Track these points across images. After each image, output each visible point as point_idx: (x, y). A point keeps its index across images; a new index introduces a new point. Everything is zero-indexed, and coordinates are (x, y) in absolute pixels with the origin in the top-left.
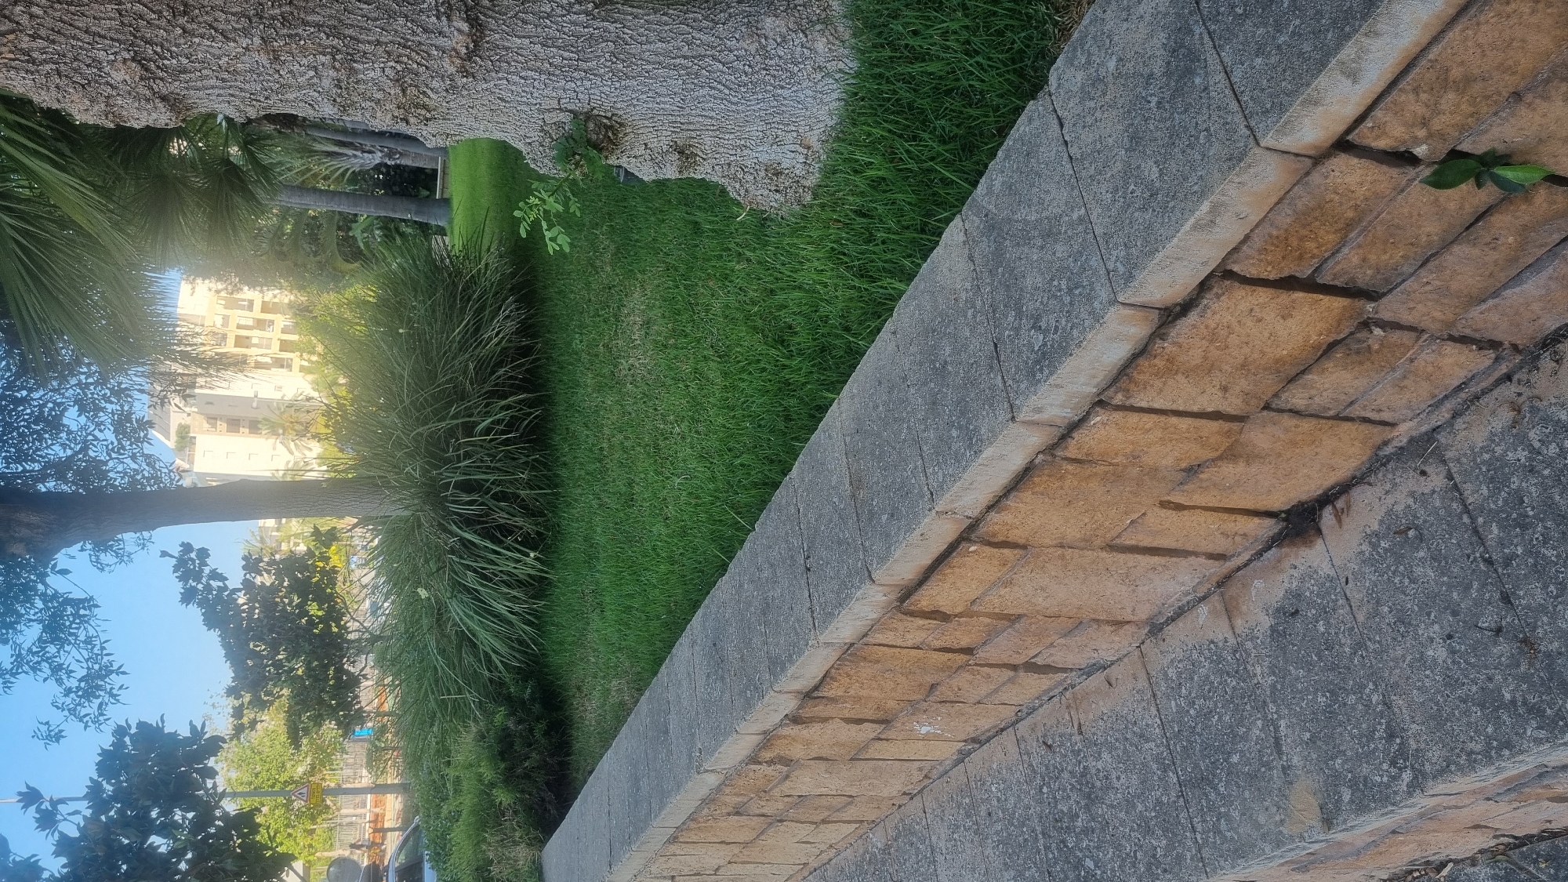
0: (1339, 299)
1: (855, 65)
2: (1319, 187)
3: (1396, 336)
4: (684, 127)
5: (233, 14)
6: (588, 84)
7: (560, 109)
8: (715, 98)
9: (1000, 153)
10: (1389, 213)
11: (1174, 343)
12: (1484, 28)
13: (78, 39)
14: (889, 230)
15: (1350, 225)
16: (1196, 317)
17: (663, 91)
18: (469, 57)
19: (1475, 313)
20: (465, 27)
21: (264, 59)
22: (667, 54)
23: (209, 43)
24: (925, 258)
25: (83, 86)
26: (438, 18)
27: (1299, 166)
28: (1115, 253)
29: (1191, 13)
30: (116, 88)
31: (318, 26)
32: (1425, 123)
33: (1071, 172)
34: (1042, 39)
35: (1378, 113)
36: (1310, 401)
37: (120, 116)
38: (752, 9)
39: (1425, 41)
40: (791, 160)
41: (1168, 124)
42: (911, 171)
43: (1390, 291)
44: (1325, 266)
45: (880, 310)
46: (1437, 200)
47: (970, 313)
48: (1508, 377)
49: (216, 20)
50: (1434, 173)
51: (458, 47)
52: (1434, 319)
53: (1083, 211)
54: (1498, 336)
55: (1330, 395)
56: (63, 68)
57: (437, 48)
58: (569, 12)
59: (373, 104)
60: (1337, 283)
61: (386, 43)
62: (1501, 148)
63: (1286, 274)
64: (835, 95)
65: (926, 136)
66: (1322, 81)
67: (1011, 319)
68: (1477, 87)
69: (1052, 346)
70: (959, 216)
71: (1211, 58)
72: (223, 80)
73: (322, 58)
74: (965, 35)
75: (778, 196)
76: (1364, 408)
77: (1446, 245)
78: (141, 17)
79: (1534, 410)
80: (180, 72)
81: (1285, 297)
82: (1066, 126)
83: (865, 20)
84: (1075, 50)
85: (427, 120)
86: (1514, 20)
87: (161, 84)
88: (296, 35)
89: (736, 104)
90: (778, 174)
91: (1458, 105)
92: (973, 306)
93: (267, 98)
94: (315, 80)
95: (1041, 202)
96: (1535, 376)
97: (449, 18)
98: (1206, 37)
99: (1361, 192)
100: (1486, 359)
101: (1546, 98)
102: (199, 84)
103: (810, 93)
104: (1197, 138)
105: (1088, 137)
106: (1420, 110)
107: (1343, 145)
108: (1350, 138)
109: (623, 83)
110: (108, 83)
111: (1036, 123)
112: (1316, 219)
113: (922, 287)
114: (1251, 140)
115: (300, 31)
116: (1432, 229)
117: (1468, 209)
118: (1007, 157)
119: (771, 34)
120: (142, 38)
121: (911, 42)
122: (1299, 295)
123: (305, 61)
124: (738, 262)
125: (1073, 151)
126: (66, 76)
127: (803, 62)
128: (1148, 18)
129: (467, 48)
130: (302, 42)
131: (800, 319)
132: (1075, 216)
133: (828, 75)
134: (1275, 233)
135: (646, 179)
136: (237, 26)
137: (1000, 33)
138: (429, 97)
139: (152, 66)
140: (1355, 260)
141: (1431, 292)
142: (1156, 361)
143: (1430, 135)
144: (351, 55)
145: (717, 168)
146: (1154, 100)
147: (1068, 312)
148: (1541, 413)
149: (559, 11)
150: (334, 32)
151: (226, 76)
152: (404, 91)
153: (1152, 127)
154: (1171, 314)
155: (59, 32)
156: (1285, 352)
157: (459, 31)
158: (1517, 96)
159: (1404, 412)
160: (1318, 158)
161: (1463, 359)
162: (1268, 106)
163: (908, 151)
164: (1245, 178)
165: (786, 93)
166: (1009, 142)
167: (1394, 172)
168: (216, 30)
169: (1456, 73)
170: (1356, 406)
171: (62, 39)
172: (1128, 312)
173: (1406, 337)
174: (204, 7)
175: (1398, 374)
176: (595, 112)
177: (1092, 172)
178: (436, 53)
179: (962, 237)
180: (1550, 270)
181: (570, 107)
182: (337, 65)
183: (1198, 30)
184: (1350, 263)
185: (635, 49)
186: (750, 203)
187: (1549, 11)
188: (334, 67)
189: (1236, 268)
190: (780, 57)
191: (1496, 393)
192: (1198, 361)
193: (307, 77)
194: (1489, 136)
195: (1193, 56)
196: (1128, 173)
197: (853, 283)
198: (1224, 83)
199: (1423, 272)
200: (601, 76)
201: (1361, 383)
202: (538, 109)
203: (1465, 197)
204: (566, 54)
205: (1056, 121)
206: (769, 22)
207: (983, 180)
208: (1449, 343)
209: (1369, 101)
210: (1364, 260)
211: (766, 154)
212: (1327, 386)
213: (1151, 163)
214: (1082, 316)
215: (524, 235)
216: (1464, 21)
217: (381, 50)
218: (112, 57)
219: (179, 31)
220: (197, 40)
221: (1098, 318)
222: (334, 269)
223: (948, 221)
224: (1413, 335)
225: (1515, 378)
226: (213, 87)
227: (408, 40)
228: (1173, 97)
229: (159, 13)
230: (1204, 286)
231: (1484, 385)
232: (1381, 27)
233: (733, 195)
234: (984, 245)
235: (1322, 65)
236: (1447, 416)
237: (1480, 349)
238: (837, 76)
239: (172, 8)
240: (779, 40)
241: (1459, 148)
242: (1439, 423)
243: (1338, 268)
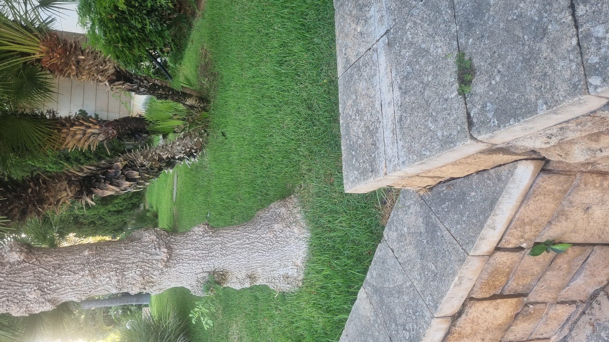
0: (514, 299)
1: (309, 235)
2: (493, 263)
3: (538, 306)
4: (250, 268)
5: (77, 264)
6: (213, 261)
7: (204, 272)
8: (260, 256)
9: (372, 263)
10: (521, 267)
11: (459, 327)
12: (531, 206)
13: (17, 286)
14: (335, 294)
15: (508, 274)
16: (465, 316)
17: (241, 257)
18: (168, 261)
19: (563, 292)
20: (166, 250)
21: (89, 278)
22: (241, 244)
23: (68, 277)
24: (353, 304)
25: (17, 303)
26: (155, 249)
27: (485, 259)
28: (427, 298)
29: (429, 211)
30: (31, 301)
31: (110, 262)
32: (522, 237)
33: (401, 268)
34: (376, 220)
35: (506, 237)
36: (515, 337)
37: (31, 311)
38: (269, 223)
39: (513, 214)
40: (292, 272)
41: (433, 249)
42: (339, 270)
43: (531, 291)
44: (504, 289)
45: (339, 326)
46: (535, 259)
47: (376, 325)
48: (584, 313)
49: (71, 268)
50: (531, 251)
51: (164, 258)
52: (549, 298)
53: (410, 283)
54: (574, 299)
55: (522, 333)
56: (10, 298)
57: (155, 260)
58: (203, 237)
59: (132, 286)
60: (511, 293)
61: (136, 262)
62: (550, 239)
63: (492, 294)
64: (304, 246)
65: (341, 257)
66: (483, 232)
67: (393, 327)
68: (535, 223)
69: (413, 337)
70: (362, 287)
71: (441, 226)
72: (73, 289)
73: (112, 273)
74: (348, 222)
75: (288, 285)
76: (536, 334)
77: (544, 273)
78: (42, 273)
79: (599, 324)
80: (56, 290)
81: (494, 303)
82: (395, 252)
83: (310, 221)
84: (390, 225)
85: (152, 286)
86: (539, 201)
87: (49, 295)
88: (102, 267)
89: (268, 256)
90: (288, 278)
91: (531, 229)
92: (377, 322)
93: (90, 292)
94: (109, 281)
95: (393, 280)
96: (593, 311)
97: (159, 248)
98: (437, 220)
99: (509, 262)
100: (573, 308)
101: (560, 222)
102: (64, 292)
103: (295, 247)
104: (445, 254)
105: (404, 255)
106: (519, 234)
107: (498, 249)
108: (499, 246)
109: (226, 257)
110: (27, 300)
111: (383, 251)
112: (496, 274)
113: (354, 316)
114: (465, 254)
115: (103, 265)
116: (537, 269)
117: (547, 260)
118: (375, 264)
119: (277, 230)
120: (42, 280)
121: (329, 225)
122: (499, 301)
123: (105, 275)
124: (276, 311)
125: (400, 260)
126: (11, 301)
127: (290, 237)
128: (414, 213)
129: (167, 258)
130: (104, 269)
131: (305, 332)
132: (408, 285)
133: (300, 240)
134: (483, 281)
135: (238, 289)
136: (79, 268)
137: (361, 219)
138: (153, 278)
139: (46, 290)
140: (515, 284)
141: (545, 289)
142: (455, 335)
143: (526, 240)
144: (123, 269)
145: (264, 280)
146: (425, 241)
147: (416, 322)
148: (602, 326)
149: (200, 237)
150: (117, 263)
151: (74, 287)
152: (144, 278)
153: (427, 251)
154: (456, 317)
155: (9, 285)
156: (501, 322)
157: (164, 252)
158: (550, 223)
159: (551, 333)
160: (490, 255)
161: (565, 310)
162: (468, 241)
163: (336, 264)
164: (467, 266)
165: (286, 249)
166: (375, 259)
167: (518, 254)
168: (71, 271)
169: (527, 220)
170: (533, 335)
171: (11, 287)
172: (440, 320)
173: (542, 306)
174: (66, 264)
175: (544, 320)
176: (217, 270)
177: (410, 268)
178: (155, 262)
179: (365, 296)
180: (583, 274)
181: (208, 270)
182: (118, 274)
183: (433, 217)
184: (513, 286)
185: (229, 245)
186: (279, 290)
187: (550, 197)
188: (116, 275)
189: (474, 296)
190: (282, 237)
191: (582, 319)
192: (470, 332)
193: (106, 281)
194: (545, 236)
195: (434, 226)
196: (423, 268)
197: (325, 316)
198: (448, 234)
199: (539, 283)
200: (217, 257)
201: (532, 326)
202: (195, 274)
203: (545, 257)
204: (204, 252)
205: (390, 250)
206: (276, 226)
207: (368, 273)
208: (558, 305)
209: (501, 235)
210: (518, 284)
211: (282, 272)
212: (519, 330)
213: (431, 264)
214: (422, 323)
215: (194, 323)
216: (524, 205)
217: (134, 265)
218: (30, 290)
219: (57, 275)
220: (63, 277)
221: (429, 324)
222: (102, 330)
223: (359, 289)
224: (544, 305)
225: (587, 312)
226: (69, 292)
227: (144, 259)
228: (432, 240)
229: (49, 270)
230: (464, 305)
231: (576, 317)
232: (497, 212)
233: (272, 288)
234: (375, 298)
235: (482, 227)
236: (568, 331)
237: (570, 305)
238: (304, 239)
239: (54, 267)
240: (280, 231)
241: (536, 241)
242: (566, 335)
243: (510, 288)
